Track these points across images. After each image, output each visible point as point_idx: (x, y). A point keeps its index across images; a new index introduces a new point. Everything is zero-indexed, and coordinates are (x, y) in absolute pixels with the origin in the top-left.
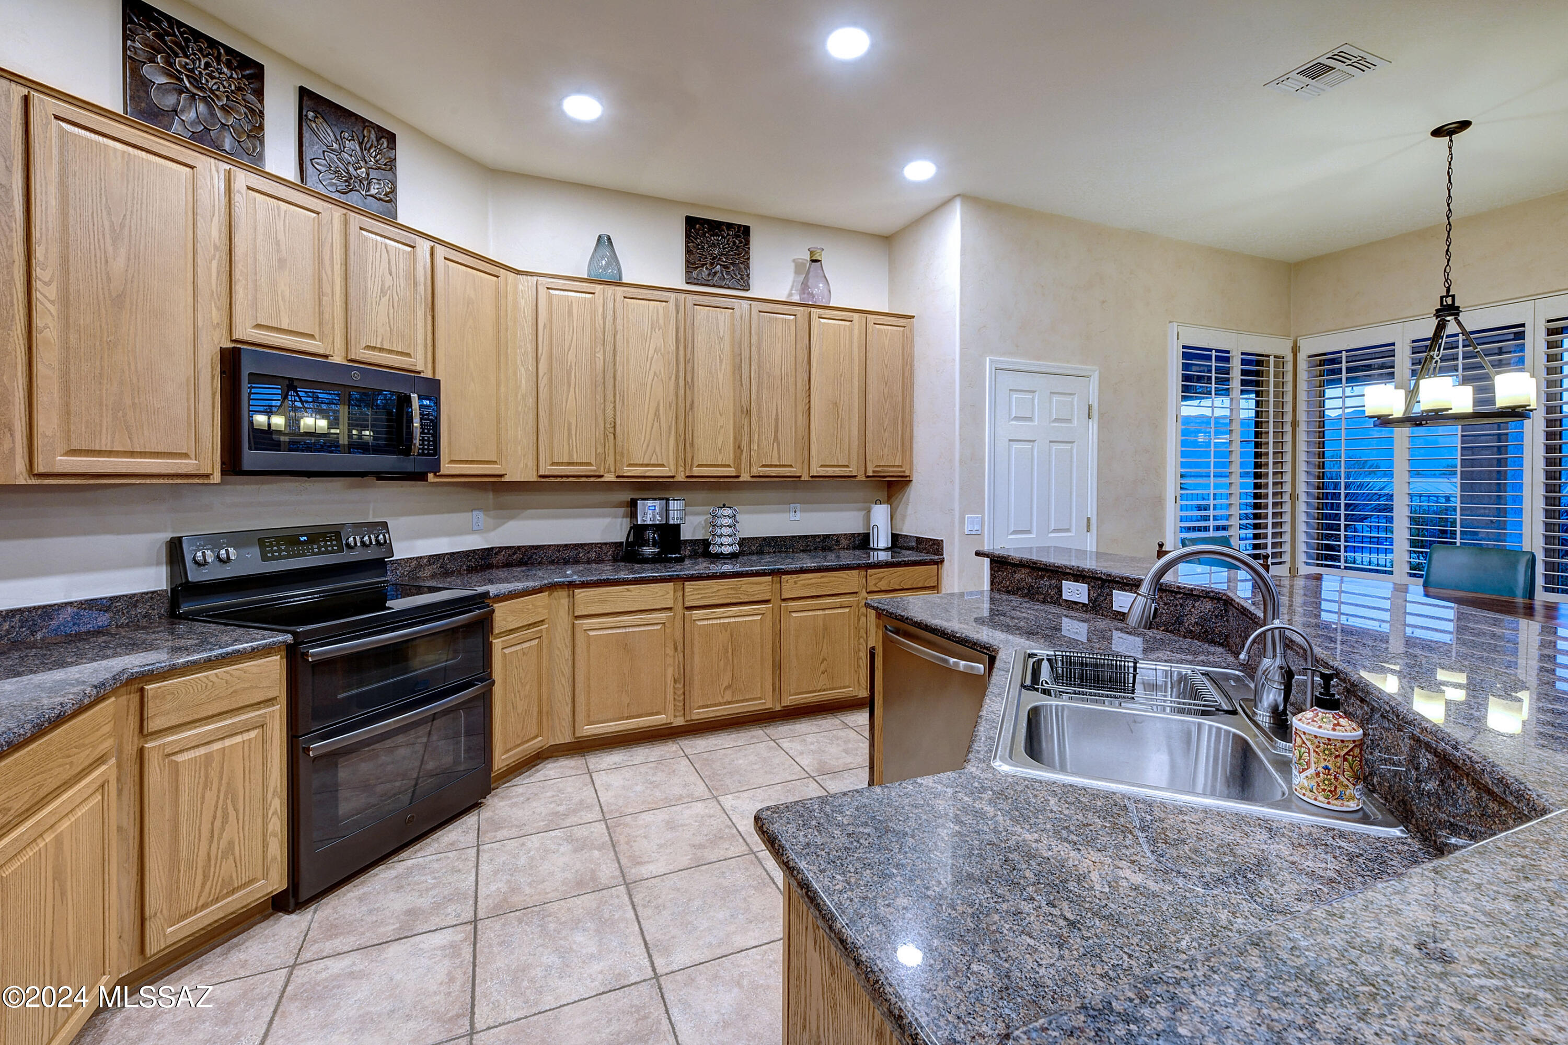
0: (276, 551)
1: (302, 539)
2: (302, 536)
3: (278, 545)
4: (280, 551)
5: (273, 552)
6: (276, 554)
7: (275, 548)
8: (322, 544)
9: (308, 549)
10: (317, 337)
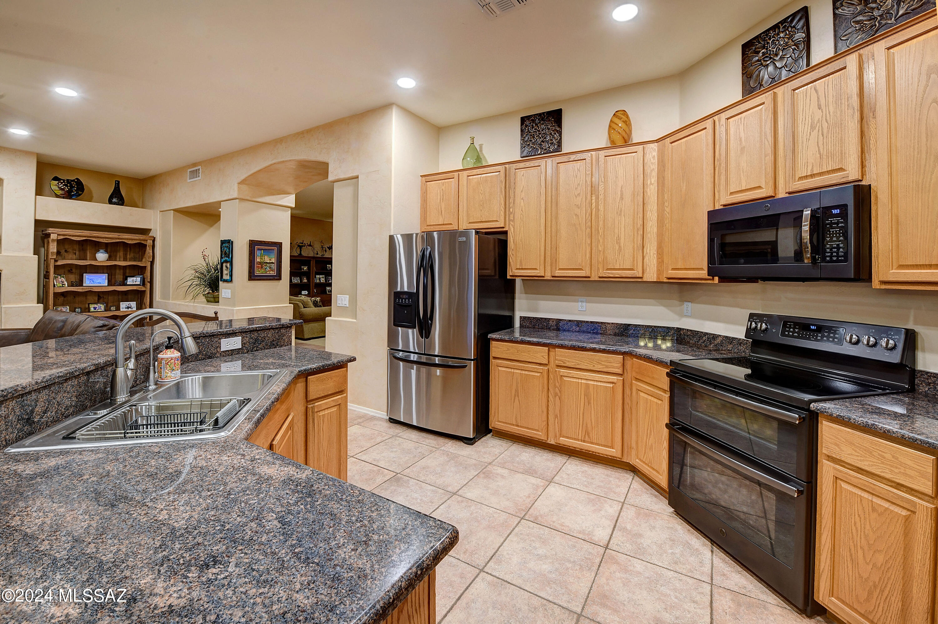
0: (791, 332)
1: (812, 327)
2: (813, 325)
3: (794, 328)
4: (794, 332)
5: (789, 331)
6: (791, 334)
7: (792, 330)
8: (826, 334)
9: (813, 336)
10: (763, 187)
